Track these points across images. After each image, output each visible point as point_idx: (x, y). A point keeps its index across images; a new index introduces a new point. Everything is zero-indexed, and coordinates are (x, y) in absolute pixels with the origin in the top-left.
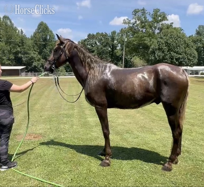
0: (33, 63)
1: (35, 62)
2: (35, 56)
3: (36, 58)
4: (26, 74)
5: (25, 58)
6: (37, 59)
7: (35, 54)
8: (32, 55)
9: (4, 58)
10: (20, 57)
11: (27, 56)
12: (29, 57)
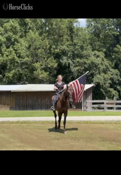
0: (93, 77)
1: (98, 76)
2: (98, 61)
3: (100, 66)
4: (94, 104)
5: (76, 66)
6: (102, 67)
7: (98, 56)
8: (93, 58)
9: (37, 65)
10: (65, 63)
11: (81, 61)
12: (85, 63)
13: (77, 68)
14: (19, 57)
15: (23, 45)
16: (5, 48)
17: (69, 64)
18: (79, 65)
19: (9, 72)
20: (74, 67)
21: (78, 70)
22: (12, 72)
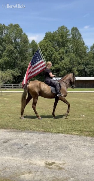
5: (88, 69)
13: (89, 70)
14: (66, 65)
15: (67, 60)
16: (59, 61)
17: (84, 68)
18: (90, 69)
19: (62, 72)
20: (87, 69)
21: (89, 71)
22: (63, 72)
